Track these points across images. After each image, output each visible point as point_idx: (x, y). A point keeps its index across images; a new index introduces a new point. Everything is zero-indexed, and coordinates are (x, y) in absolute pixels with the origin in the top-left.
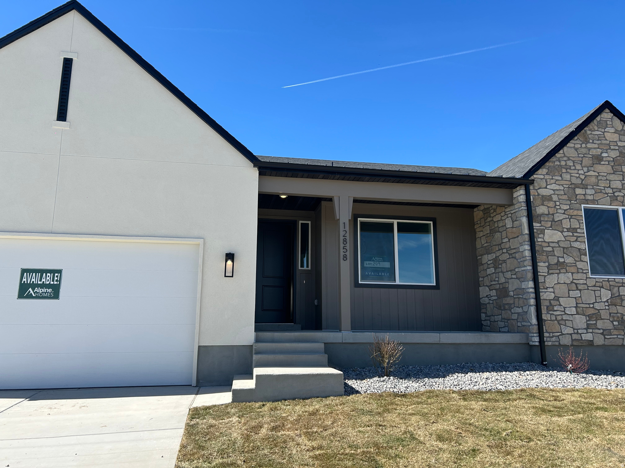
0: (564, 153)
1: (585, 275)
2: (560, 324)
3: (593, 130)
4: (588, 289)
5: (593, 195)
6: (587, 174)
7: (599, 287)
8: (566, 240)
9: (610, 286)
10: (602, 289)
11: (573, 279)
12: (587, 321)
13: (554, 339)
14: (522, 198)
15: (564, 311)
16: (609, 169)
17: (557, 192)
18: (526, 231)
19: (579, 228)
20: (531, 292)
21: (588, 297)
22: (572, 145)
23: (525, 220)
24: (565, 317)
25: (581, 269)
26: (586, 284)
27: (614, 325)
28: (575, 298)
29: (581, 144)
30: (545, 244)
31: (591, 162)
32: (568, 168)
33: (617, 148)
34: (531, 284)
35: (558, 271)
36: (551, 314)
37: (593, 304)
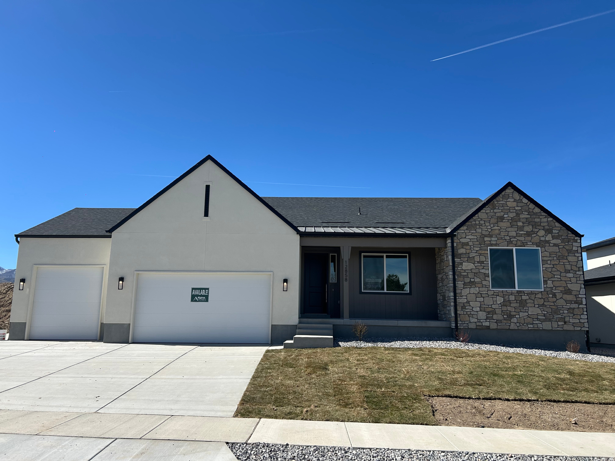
0: (478, 216)
1: (487, 289)
2: (469, 317)
3: (500, 201)
4: (488, 297)
5: (496, 241)
6: (492, 228)
7: (496, 295)
8: (476, 268)
9: (503, 295)
10: (497, 297)
11: (479, 291)
12: (487, 315)
13: (465, 325)
14: (449, 245)
15: (472, 309)
16: (508, 224)
17: (472, 240)
18: (451, 264)
19: (485, 261)
20: (452, 299)
21: (489, 301)
22: (484, 211)
23: (450, 257)
24: (472, 313)
25: (485, 285)
26: (487, 294)
27: (504, 318)
28: (480, 302)
29: (490, 210)
30: (462, 271)
31: (496, 221)
32: (480, 225)
33: (515, 211)
34: (452, 294)
35: (470, 287)
36: (464, 311)
37: (491, 305)
